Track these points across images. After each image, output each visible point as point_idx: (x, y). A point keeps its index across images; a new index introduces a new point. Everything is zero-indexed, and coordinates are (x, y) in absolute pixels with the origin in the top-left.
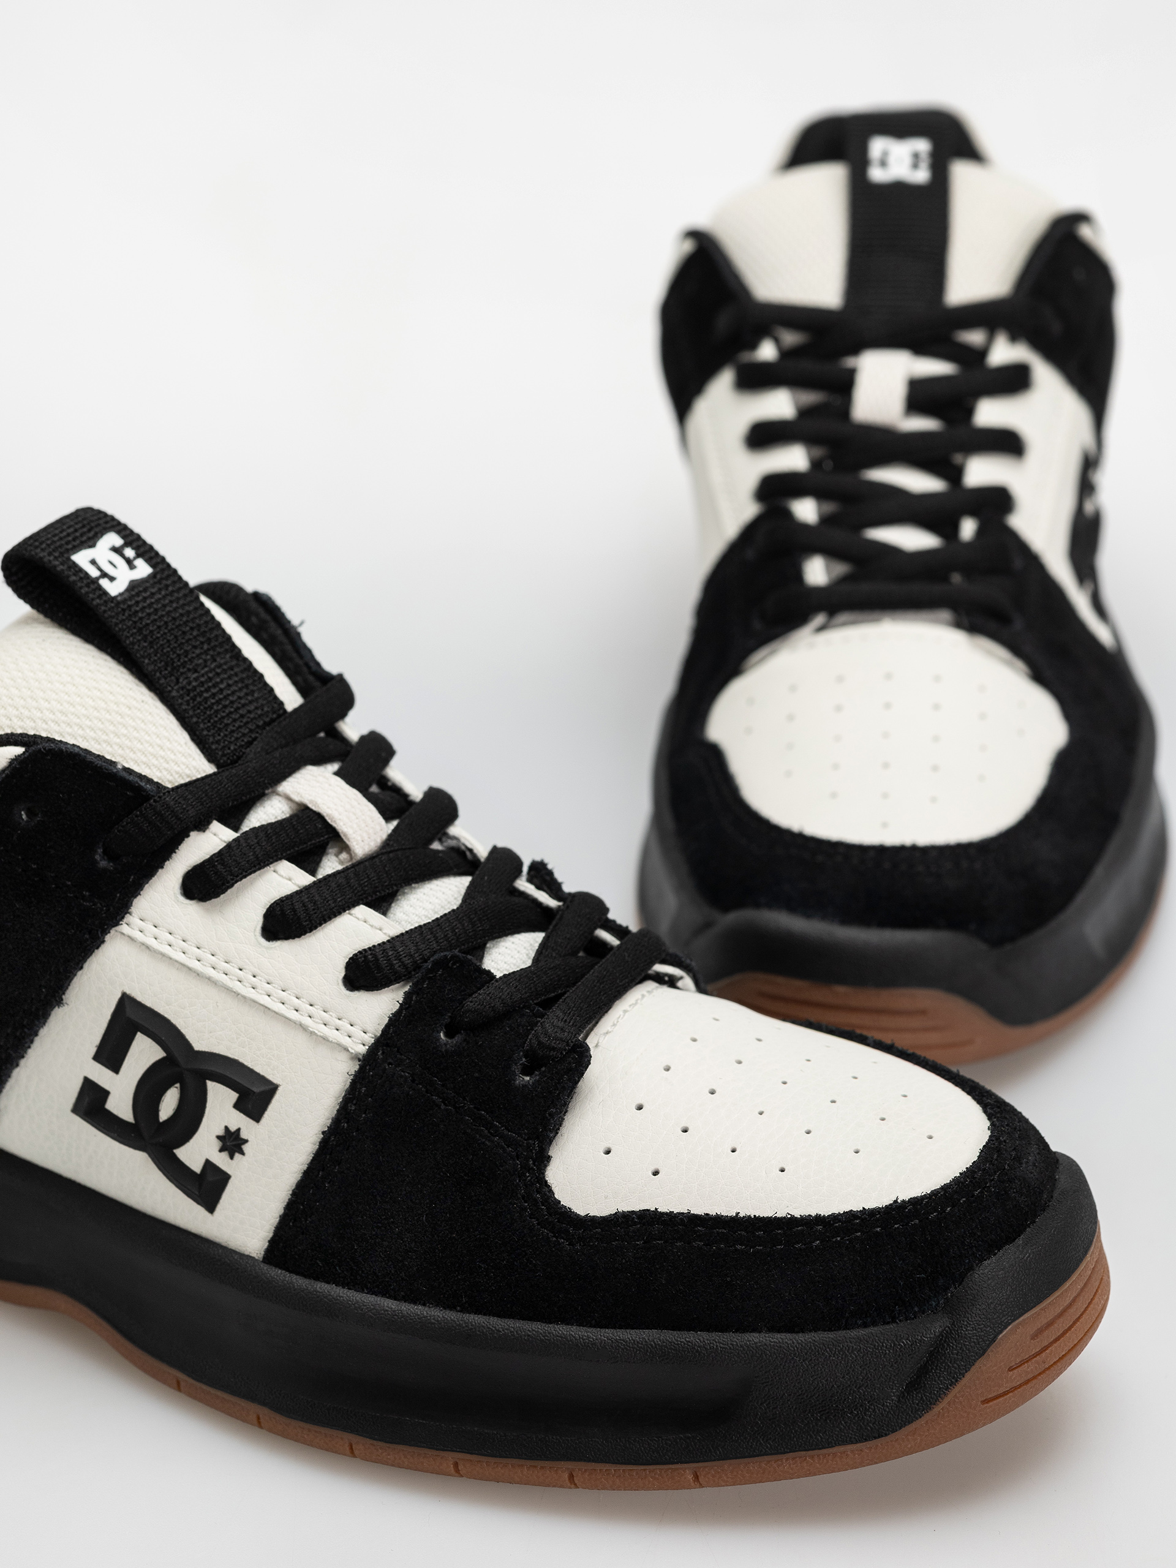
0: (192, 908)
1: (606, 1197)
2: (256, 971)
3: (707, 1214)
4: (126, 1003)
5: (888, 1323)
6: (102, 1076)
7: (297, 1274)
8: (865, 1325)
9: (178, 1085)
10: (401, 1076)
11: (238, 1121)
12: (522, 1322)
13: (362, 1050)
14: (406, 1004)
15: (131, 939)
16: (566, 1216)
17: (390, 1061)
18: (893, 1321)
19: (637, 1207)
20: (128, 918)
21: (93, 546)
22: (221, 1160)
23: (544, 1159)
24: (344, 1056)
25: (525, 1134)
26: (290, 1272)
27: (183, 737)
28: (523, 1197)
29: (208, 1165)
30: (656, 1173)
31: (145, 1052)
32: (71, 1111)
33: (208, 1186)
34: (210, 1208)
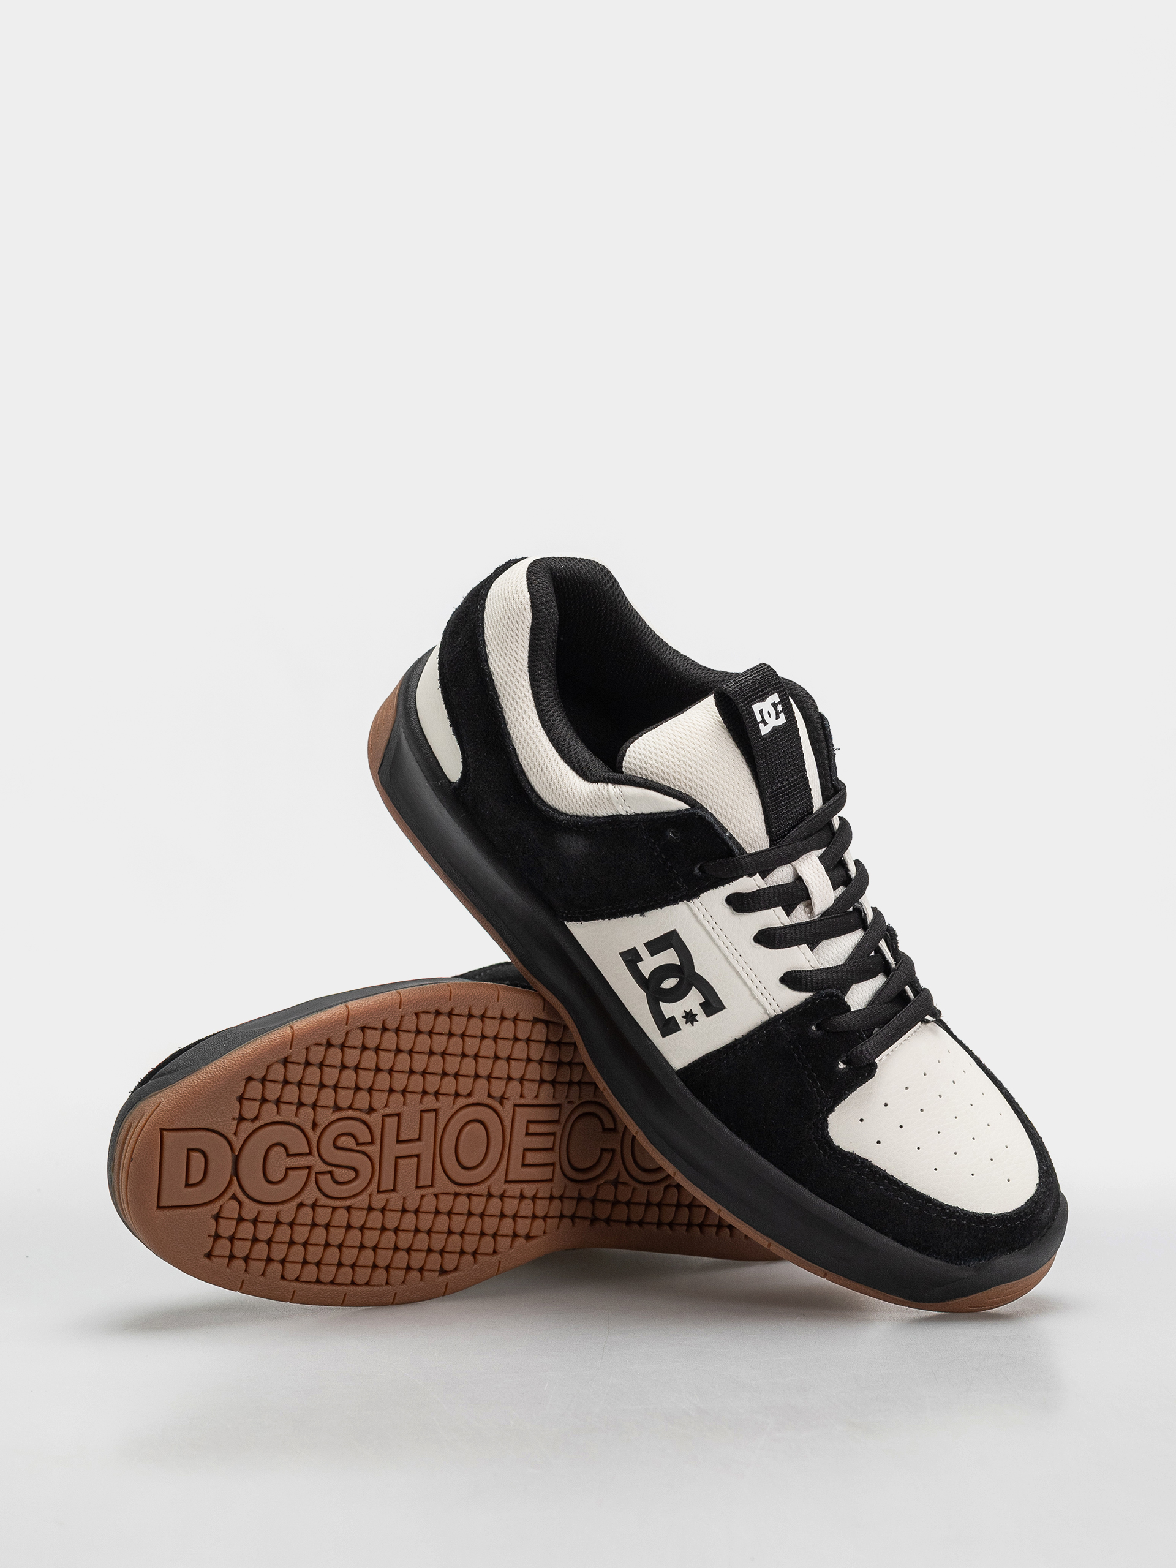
0: (727, 910)
1: (851, 1143)
2: (742, 953)
3: (893, 1176)
4: (674, 933)
6: (644, 952)
7: (691, 1090)
9: (678, 979)
10: (785, 1037)
11: (697, 1010)
12: (784, 1174)
13: (773, 1014)
14: (804, 1004)
15: (691, 909)
16: (828, 1141)
17: (784, 1026)
19: (863, 1155)
20: (695, 900)
21: (763, 700)
23: (831, 1110)
24: (763, 1012)
26: (687, 1087)
27: (761, 817)
28: (813, 1123)
29: (673, 1019)
30: (879, 1142)
31: (669, 957)
32: (620, 953)
33: (668, 1027)
34: (664, 1035)
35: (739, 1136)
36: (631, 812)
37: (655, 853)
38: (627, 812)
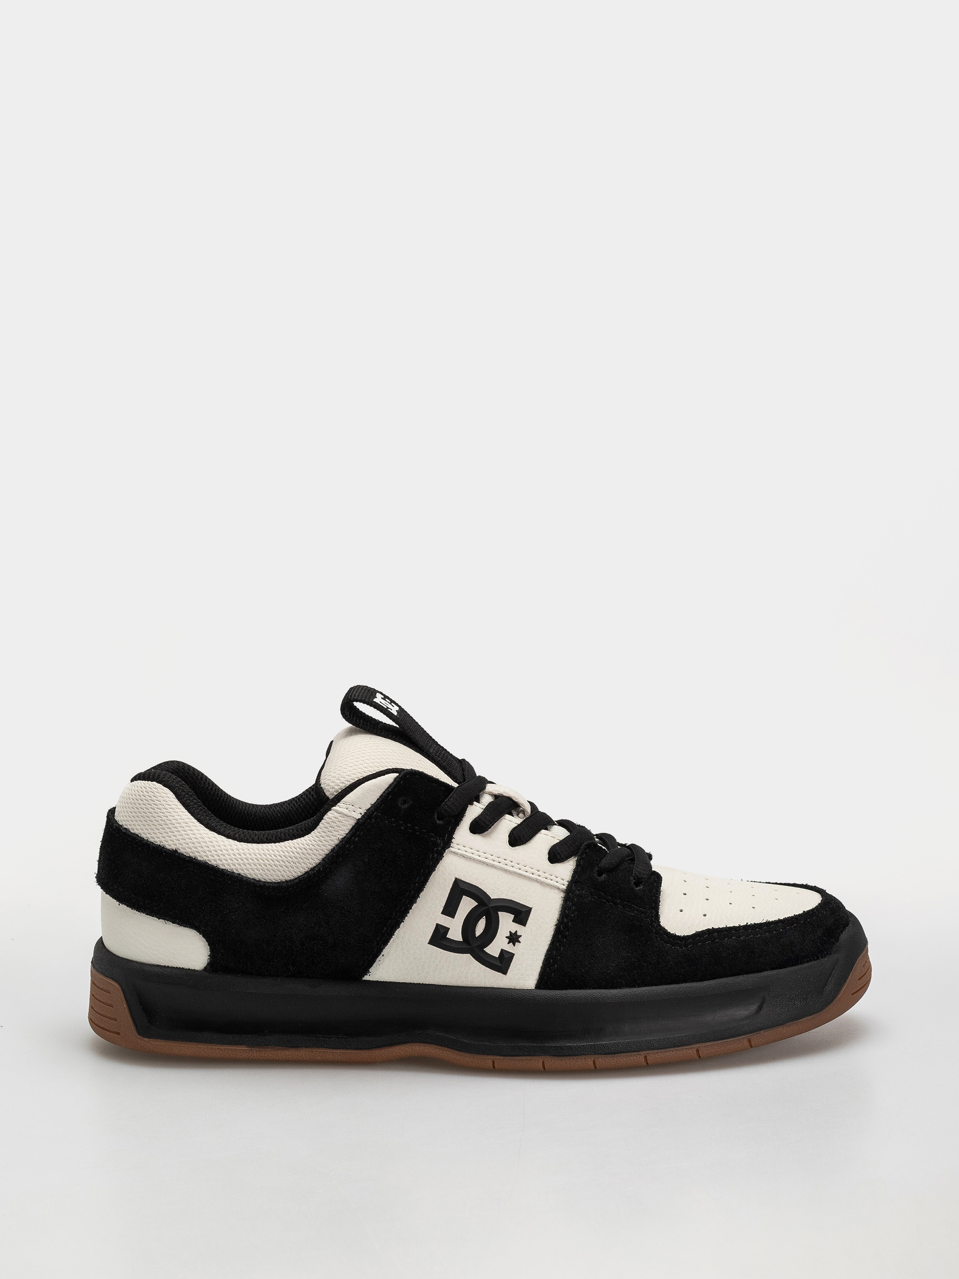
2: (512, 860)
4: (457, 882)
5: (816, 960)
6: (445, 921)
7: (556, 989)
8: (808, 962)
9: (485, 917)
10: (585, 894)
11: (515, 927)
13: (564, 887)
14: (578, 865)
15: (455, 855)
16: (674, 938)
17: (579, 889)
18: (818, 958)
20: (452, 844)
22: (509, 948)
23: (657, 917)
24: (557, 891)
25: (648, 907)
26: (551, 990)
29: (503, 952)
30: (705, 915)
31: (467, 905)
32: (428, 943)
33: (502, 963)
34: (505, 972)
35: (616, 988)
36: (363, 811)
37: (402, 828)
38: (361, 814)
